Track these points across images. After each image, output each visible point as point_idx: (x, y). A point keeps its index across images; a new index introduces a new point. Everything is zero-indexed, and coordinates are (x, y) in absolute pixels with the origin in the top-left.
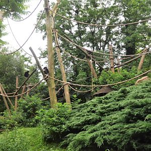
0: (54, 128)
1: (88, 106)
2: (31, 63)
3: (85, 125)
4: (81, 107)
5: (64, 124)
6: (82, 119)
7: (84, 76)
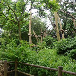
0: (62, 48)
1: (74, 39)
2: (42, 20)
3: (74, 47)
4: (72, 40)
5: (66, 47)
6: (73, 45)
7: (69, 25)
